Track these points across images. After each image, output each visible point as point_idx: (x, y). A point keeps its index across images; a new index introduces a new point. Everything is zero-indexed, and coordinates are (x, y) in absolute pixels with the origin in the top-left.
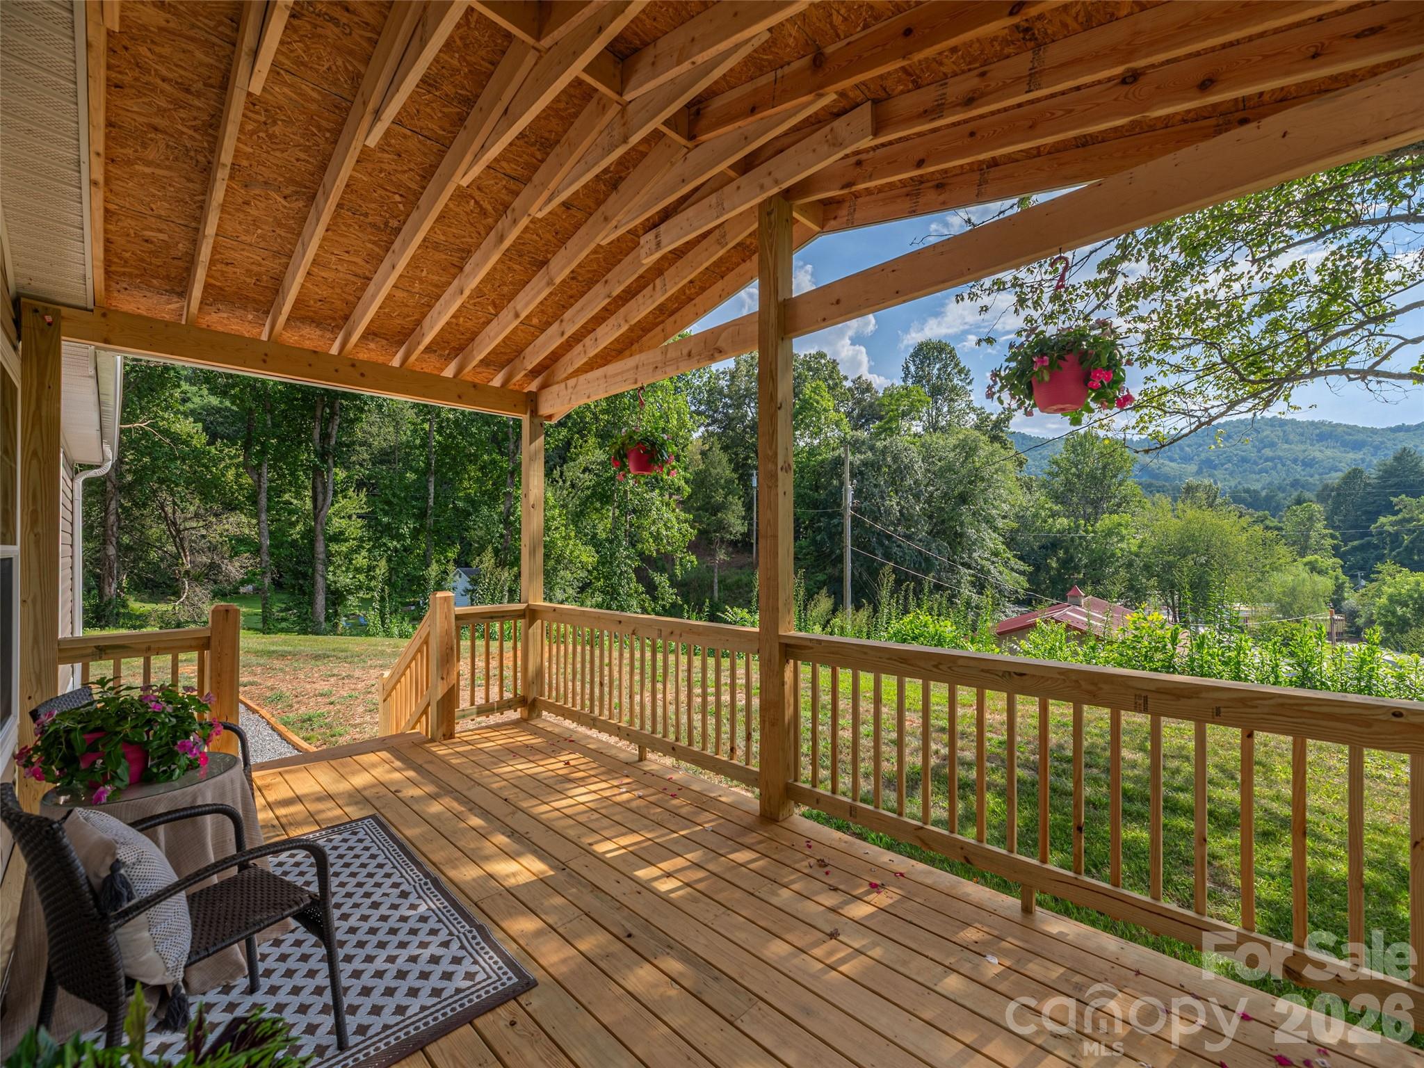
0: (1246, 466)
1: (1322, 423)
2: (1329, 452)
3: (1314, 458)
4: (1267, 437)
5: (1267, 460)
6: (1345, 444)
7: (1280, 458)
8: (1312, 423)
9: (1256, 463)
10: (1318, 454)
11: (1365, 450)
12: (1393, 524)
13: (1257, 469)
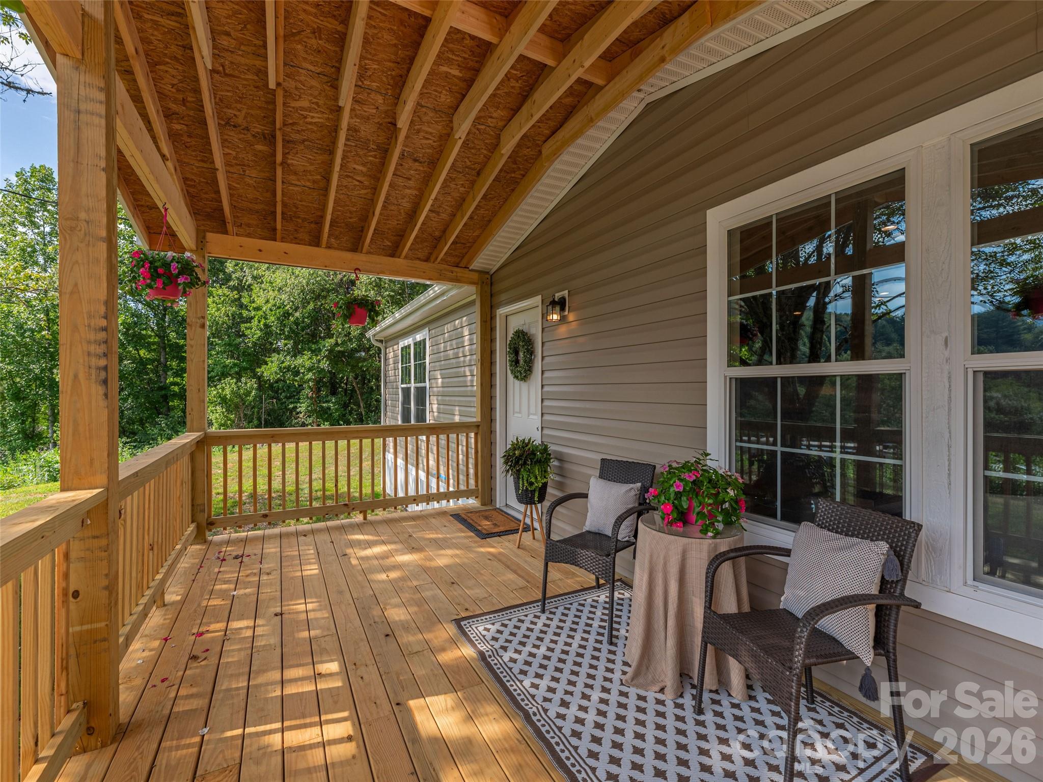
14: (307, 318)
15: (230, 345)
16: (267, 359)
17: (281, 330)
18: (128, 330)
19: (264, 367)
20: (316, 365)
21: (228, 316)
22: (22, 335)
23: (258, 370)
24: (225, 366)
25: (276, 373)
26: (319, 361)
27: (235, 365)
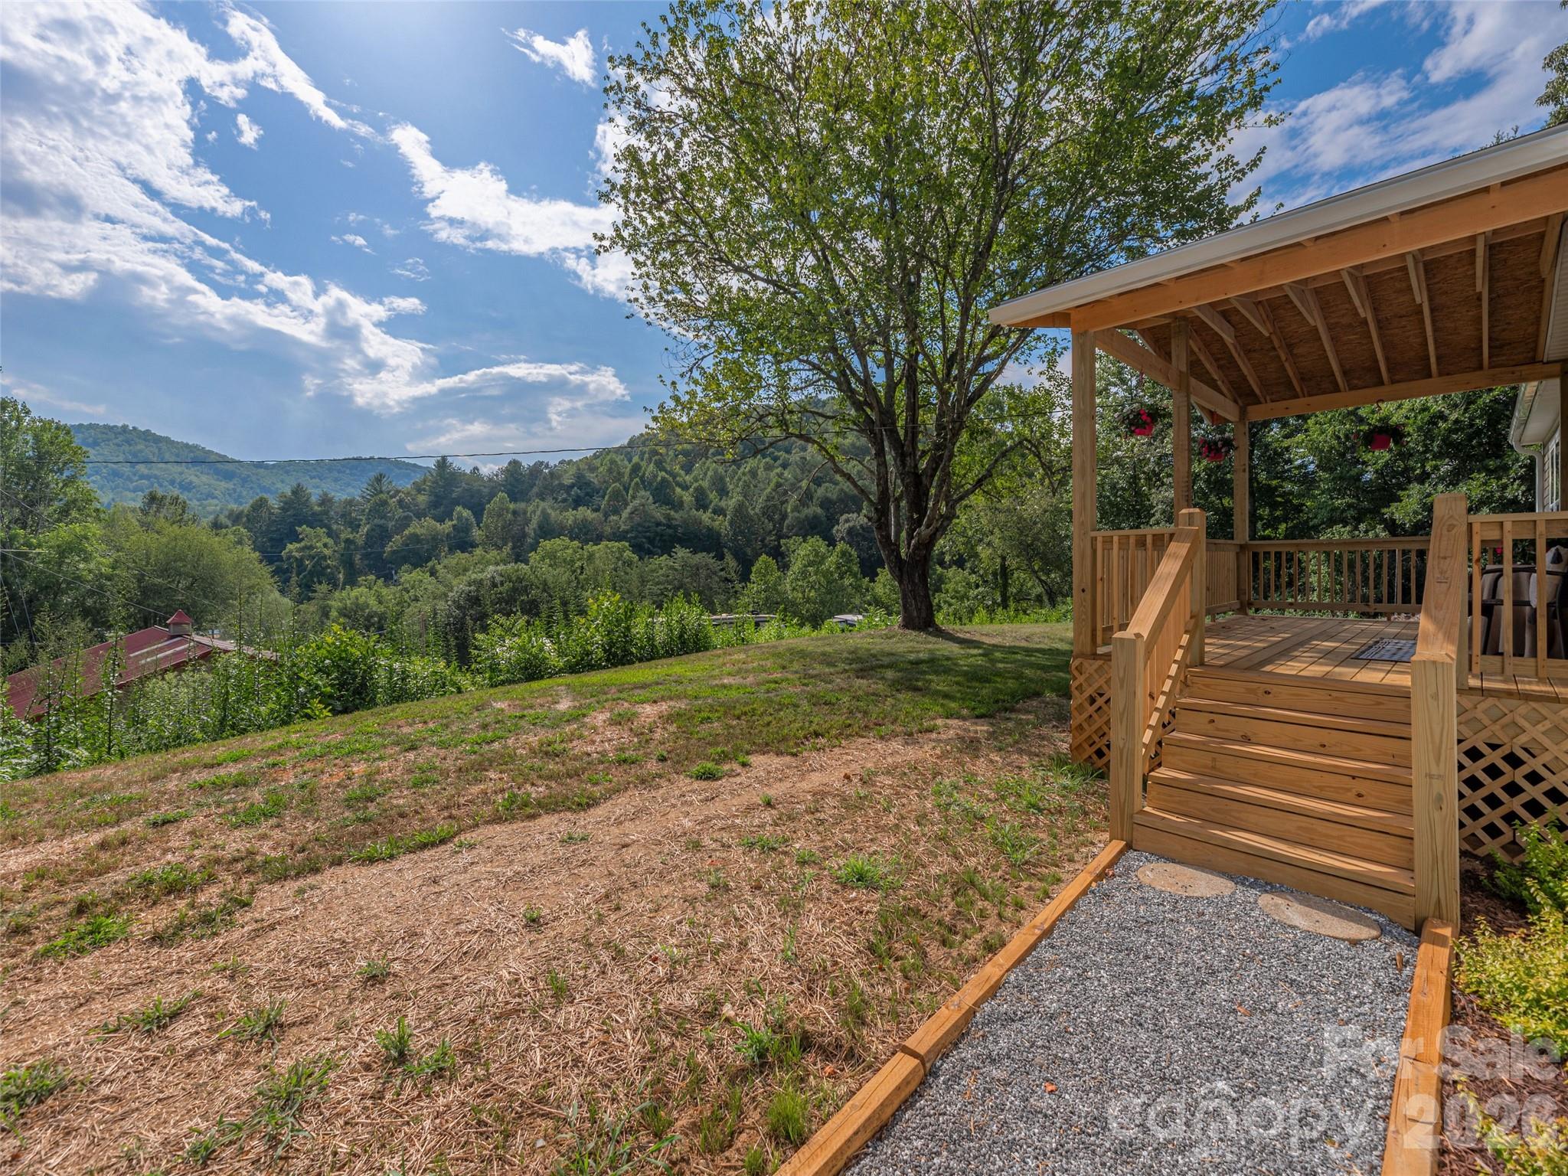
0: (120, 481)
1: (196, 447)
2: (204, 478)
3: (191, 483)
4: (141, 451)
5: (142, 477)
6: (217, 472)
7: (156, 477)
8: (187, 445)
9: (129, 479)
10: (193, 478)
11: (235, 481)
12: (299, 550)
13: (131, 486)
14: (1480, 417)
15: (1341, 478)
16: (1401, 493)
17: (1425, 445)
18: (1210, 476)
19: (1394, 505)
20: (1498, 495)
21: (1338, 438)
22: (1116, 496)
23: (1384, 510)
24: (1334, 509)
25: (1415, 513)
26: (1504, 487)
27: (1349, 506)
